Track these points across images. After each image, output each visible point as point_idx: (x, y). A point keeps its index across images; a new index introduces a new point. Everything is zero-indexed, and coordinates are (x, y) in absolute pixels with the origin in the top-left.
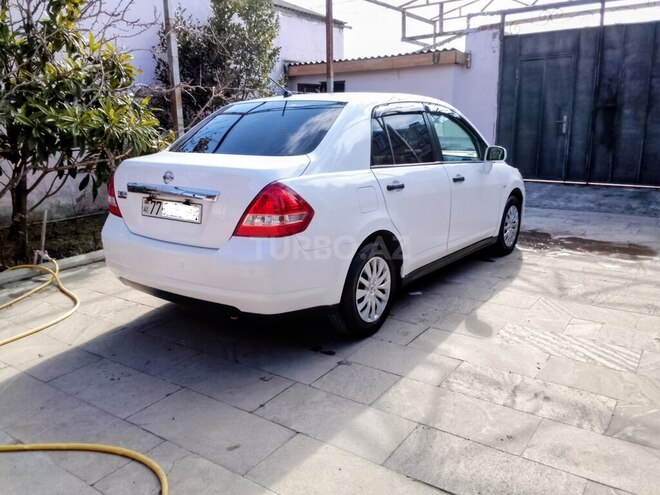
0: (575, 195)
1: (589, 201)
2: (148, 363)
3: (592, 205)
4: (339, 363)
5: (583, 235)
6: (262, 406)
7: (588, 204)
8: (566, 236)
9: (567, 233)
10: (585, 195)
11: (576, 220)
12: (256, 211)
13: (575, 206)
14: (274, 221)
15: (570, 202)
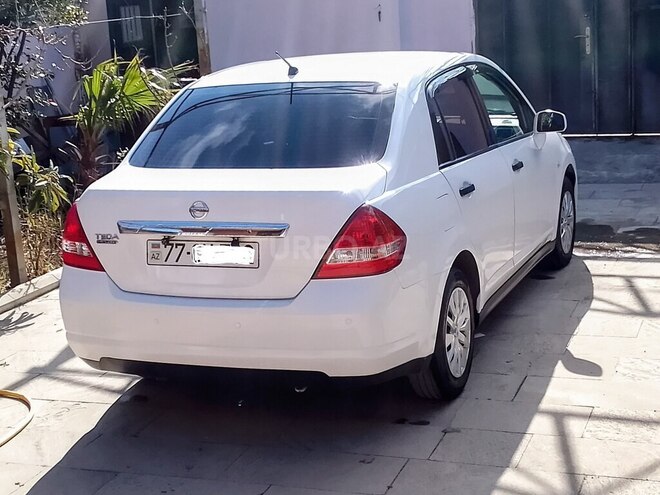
0: (620, 156)
1: (645, 166)
2: (188, 468)
3: (651, 172)
4: (445, 432)
5: (655, 223)
6: (389, 488)
7: (644, 171)
8: (633, 228)
9: (631, 222)
10: (636, 156)
11: (635, 200)
12: (345, 244)
13: (626, 175)
14: (363, 255)
15: (617, 169)
